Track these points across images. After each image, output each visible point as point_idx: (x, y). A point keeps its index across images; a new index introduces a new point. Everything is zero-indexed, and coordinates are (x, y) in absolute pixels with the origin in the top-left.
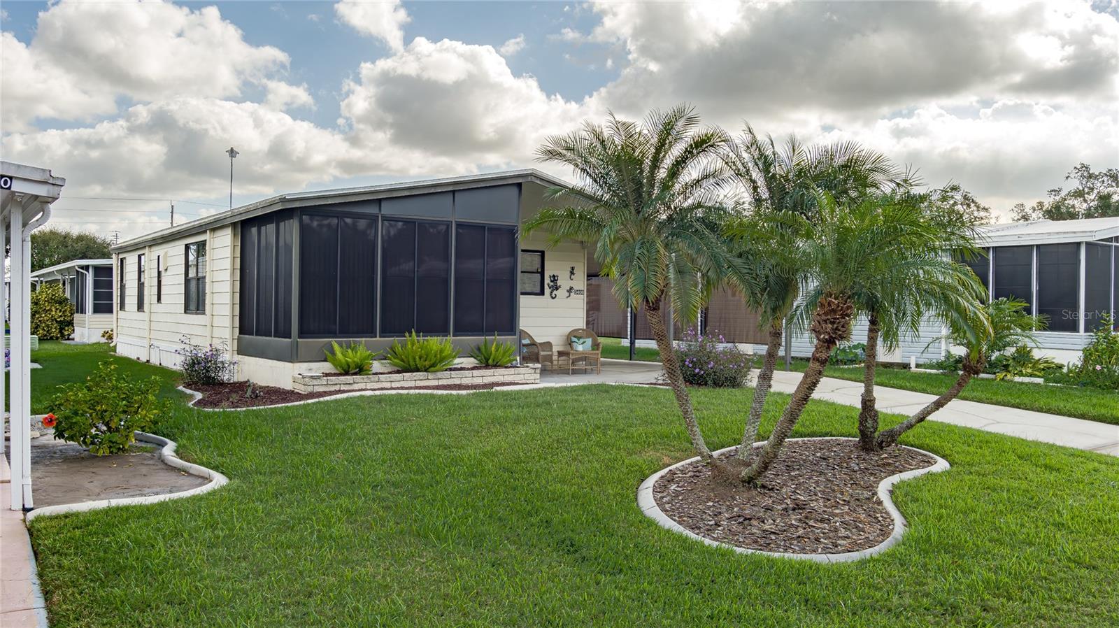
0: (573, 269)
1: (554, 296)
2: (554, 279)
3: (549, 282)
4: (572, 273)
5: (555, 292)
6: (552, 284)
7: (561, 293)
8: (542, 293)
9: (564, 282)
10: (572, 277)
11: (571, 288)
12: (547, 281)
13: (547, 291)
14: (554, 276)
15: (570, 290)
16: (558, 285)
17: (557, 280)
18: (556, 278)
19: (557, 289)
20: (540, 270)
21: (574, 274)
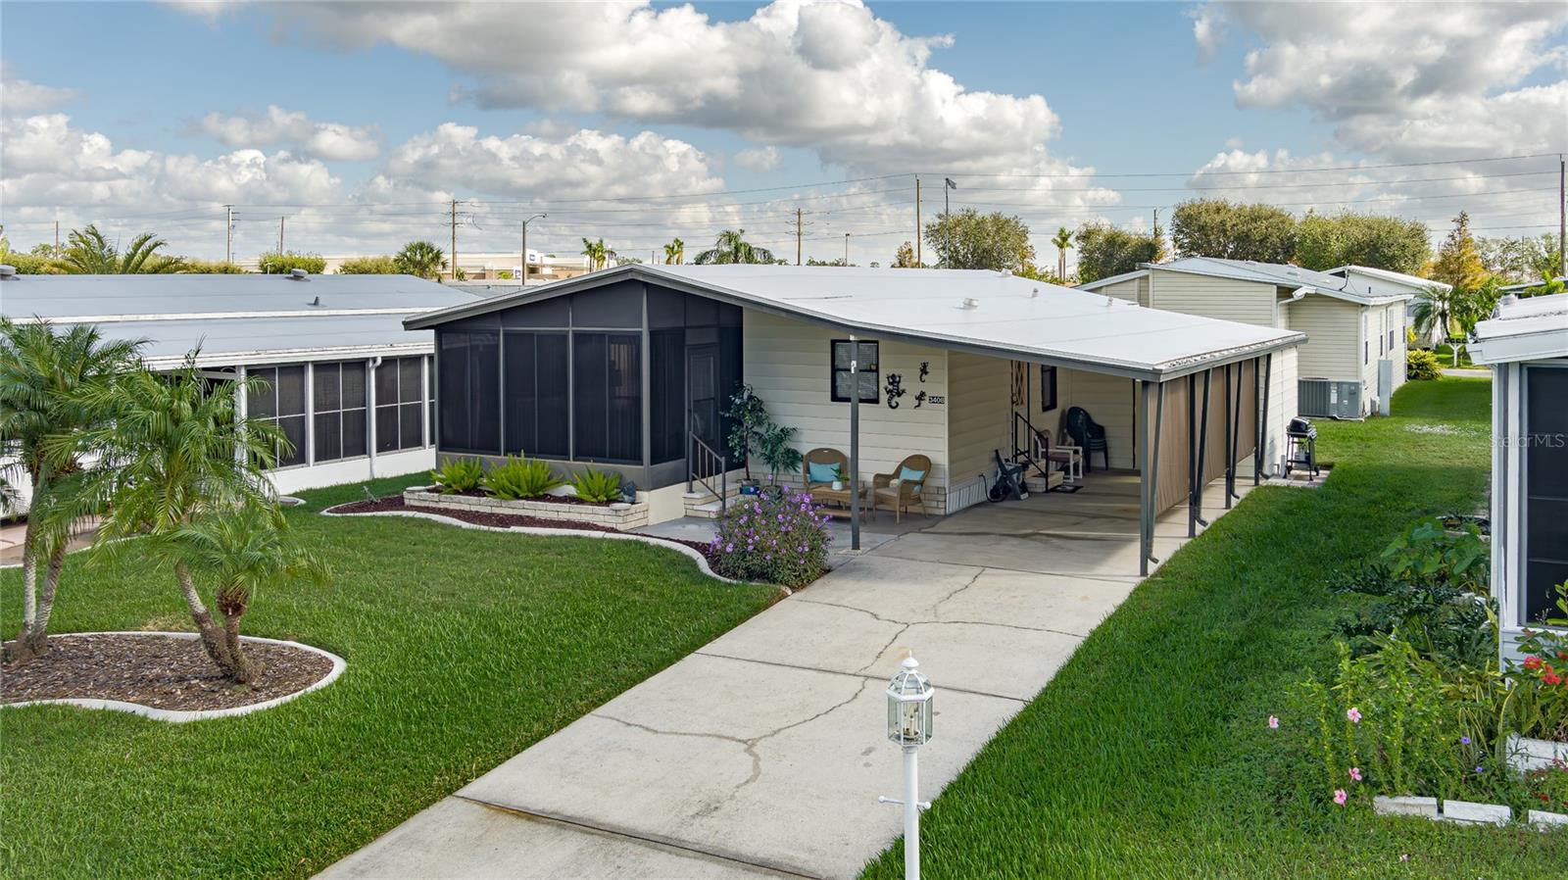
0: (925, 365)
1: (894, 404)
2: (894, 380)
3: (887, 384)
4: (924, 371)
5: (896, 399)
6: (891, 387)
7: (907, 400)
8: (876, 401)
9: (911, 385)
10: (924, 377)
11: (923, 394)
12: (884, 383)
13: (884, 397)
14: (893, 376)
15: (921, 397)
16: (902, 386)
17: (899, 382)
18: (898, 379)
19: (899, 395)
20: (874, 368)
21: (926, 373)
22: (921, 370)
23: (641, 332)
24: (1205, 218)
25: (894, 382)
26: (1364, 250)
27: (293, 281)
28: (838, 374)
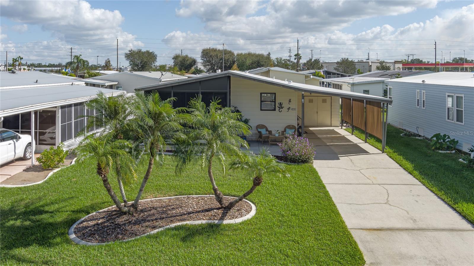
0: (290, 100)
1: (280, 111)
2: (280, 104)
3: (278, 105)
4: (290, 101)
5: (281, 109)
6: (280, 106)
7: (285, 110)
8: (275, 110)
9: (286, 105)
12: (277, 105)
13: (277, 109)
14: (280, 103)
15: (289, 109)
16: (283, 106)
17: (282, 105)
18: (282, 104)
19: (282, 108)
20: (274, 101)
21: (290, 102)
22: (289, 101)
23: (227, 92)
24: (212, 53)
25: (281, 104)
26: (256, 63)
27: (12, 74)
28: (262, 103)
